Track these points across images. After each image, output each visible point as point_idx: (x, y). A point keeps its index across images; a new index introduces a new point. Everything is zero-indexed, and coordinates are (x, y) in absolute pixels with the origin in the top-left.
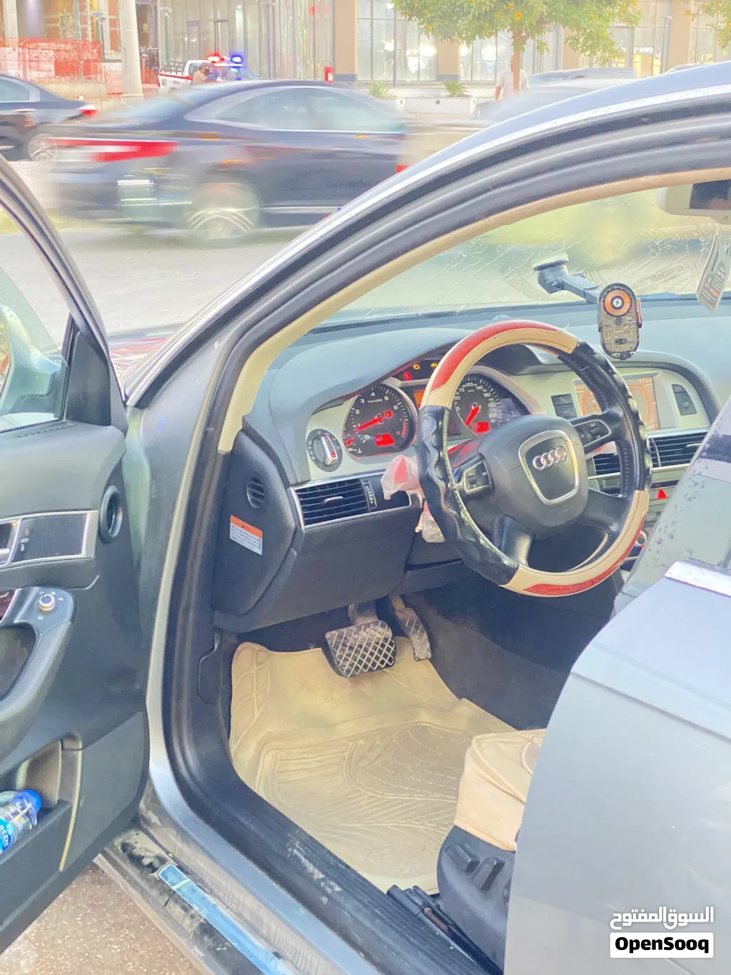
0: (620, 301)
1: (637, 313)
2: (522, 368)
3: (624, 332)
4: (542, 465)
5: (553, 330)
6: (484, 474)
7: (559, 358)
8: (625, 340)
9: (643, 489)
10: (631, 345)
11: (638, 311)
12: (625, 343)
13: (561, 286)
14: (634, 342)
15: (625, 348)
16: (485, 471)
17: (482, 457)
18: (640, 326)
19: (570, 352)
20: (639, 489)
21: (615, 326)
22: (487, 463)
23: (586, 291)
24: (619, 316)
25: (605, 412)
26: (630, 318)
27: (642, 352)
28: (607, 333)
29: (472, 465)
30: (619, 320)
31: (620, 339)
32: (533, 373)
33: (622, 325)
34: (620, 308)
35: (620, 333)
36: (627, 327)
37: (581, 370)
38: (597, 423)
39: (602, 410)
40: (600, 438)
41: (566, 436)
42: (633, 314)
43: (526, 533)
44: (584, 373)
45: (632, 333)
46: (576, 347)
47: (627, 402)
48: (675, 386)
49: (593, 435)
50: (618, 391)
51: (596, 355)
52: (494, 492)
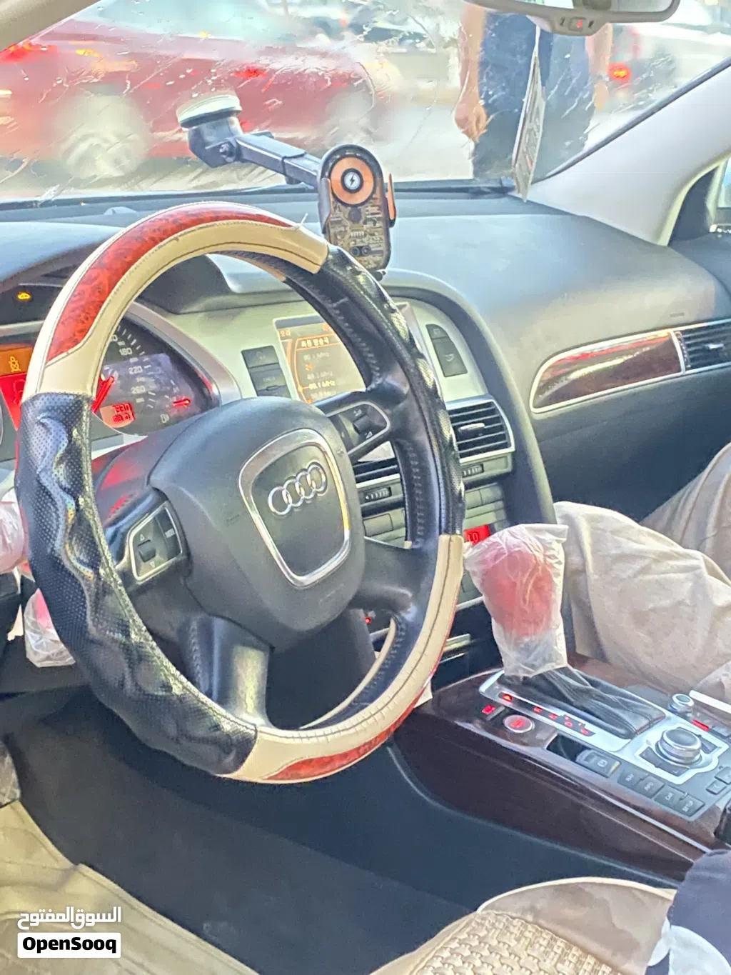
0: (356, 178)
1: (385, 201)
2: (193, 300)
3: (365, 235)
4: (284, 506)
5: (284, 225)
6: (169, 534)
7: (288, 282)
8: (368, 249)
9: (454, 533)
10: (378, 258)
11: (388, 196)
12: (367, 254)
13: (238, 152)
14: (381, 252)
15: (368, 261)
16: (170, 526)
17: (162, 496)
18: (392, 223)
19: (314, 270)
20: (447, 532)
21: (349, 223)
22: (173, 510)
23: (286, 161)
24: (356, 206)
25: (373, 386)
26: (375, 210)
27: (395, 271)
28: (335, 235)
29: (143, 516)
30: (355, 214)
31: (360, 248)
32: (207, 310)
33: (361, 222)
34: (358, 190)
35: (358, 237)
36: (370, 225)
37: (330, 306)
38: (363, 408)
39: (367, 384)
40: (371, 438)
41: (319, 440)
42: (379, 202)
43: (256, 647)
44: (335, 313)
45: (379, 236)
46: (327, 260)
47: (417, 368)
48: (430, 328)
49: (362, 432)
50: (400, 347)
51: (361, 279)
52: (190, 572)
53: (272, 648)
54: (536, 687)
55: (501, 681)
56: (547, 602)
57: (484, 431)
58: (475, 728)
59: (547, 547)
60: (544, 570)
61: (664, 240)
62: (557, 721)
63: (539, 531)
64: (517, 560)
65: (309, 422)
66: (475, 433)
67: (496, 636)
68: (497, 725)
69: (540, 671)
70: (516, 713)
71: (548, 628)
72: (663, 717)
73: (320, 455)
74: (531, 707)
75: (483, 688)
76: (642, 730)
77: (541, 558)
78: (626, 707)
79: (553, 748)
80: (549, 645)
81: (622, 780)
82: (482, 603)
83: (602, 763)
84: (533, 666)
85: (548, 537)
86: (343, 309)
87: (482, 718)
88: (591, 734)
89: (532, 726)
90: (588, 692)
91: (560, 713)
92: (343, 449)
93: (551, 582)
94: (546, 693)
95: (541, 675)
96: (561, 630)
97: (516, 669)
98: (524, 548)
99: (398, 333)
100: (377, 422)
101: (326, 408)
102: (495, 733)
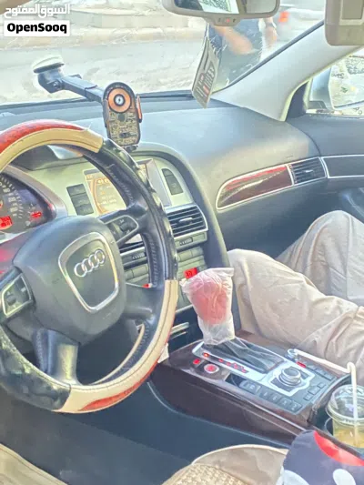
0: (121, 99)
1: (136, 109)
2: (40, 164)
3: (127, 127)
4: (83, 272)
6: (23, 290)
7: (84, 157)
8: (129, 134)
9: (173, 278)
10: (134, 138)
11: (138, 107)
12: (129, 136)
13: (63, 86)
14: (136, 135)
15: (129, 140)
16: (24, 286)
17: (19, 271)
18: (140, 121)
19: (96, 151)
20: (169, 278)
21: (119, 122)
22: (25, 278)
23: (86, 90)
24: (122, 113)
25: (130, 207)
26: (131, 114)
27: (143, 144)
28: (112, 128)
29: (9, 282)
30: (122, 117)
31: (125, 134)
32: (48, 168)
33: (125, 121)
34: (122, 104)
35: (124, 128)
36: (129, 122)
37: (106, 168)
38: (125, 218)
39: (127, 205)
40: (129, 233)
41: (101, 237)
42: (133, 111)
43: (71, 344)
44: (109, 171)
45: (134, 127)
46: (103, 146)
47: (151, 197)
48: (164, 170)
49: (124, 231)
50: (142, 187)
51: (121, 153)
52: (35, 308)
53: (79, 343)
54: (221, 349)
55: (203, 346)
56: (224, 307)
57: (193, 221)
58: (190, 372)
59: (223, 279)
60: (222, 291)
61: (283, 118)
62: (230, 366)
63: (219, 271)
64: (209, 287)
65: (96, 228)
66: (188, 222)
67: (200, 325)
68: (200, 370)
69: (223, 341)
70: (210, 363)
71: (225, 319)
72: (283, 362)
73: (102, 245)
74: (217, 360)
75: (194, 351)
76: (272, 369)
77: (220, 285)
78: (264, 357)
79: (228, 380)
80: (226, 328)
81: (261, 396)
82: (192, 308)
83: (252, 387)
84: (217, 340)
85: (224, 274)
86: (113, 170)
87: (193, 366)
88: (246, 372)
89: (218, 369)
90: (245, 351)
91: (232, 362)
92: (114, 241)
93: (226, 297)
94: (225, 352)
95: (223, 344)
96: (232, 320)
97: (210, 341)
98: (212, 281)
99: (141, 180)
100: (132, 225)
101: (105, 220)
102: (200, 374)
